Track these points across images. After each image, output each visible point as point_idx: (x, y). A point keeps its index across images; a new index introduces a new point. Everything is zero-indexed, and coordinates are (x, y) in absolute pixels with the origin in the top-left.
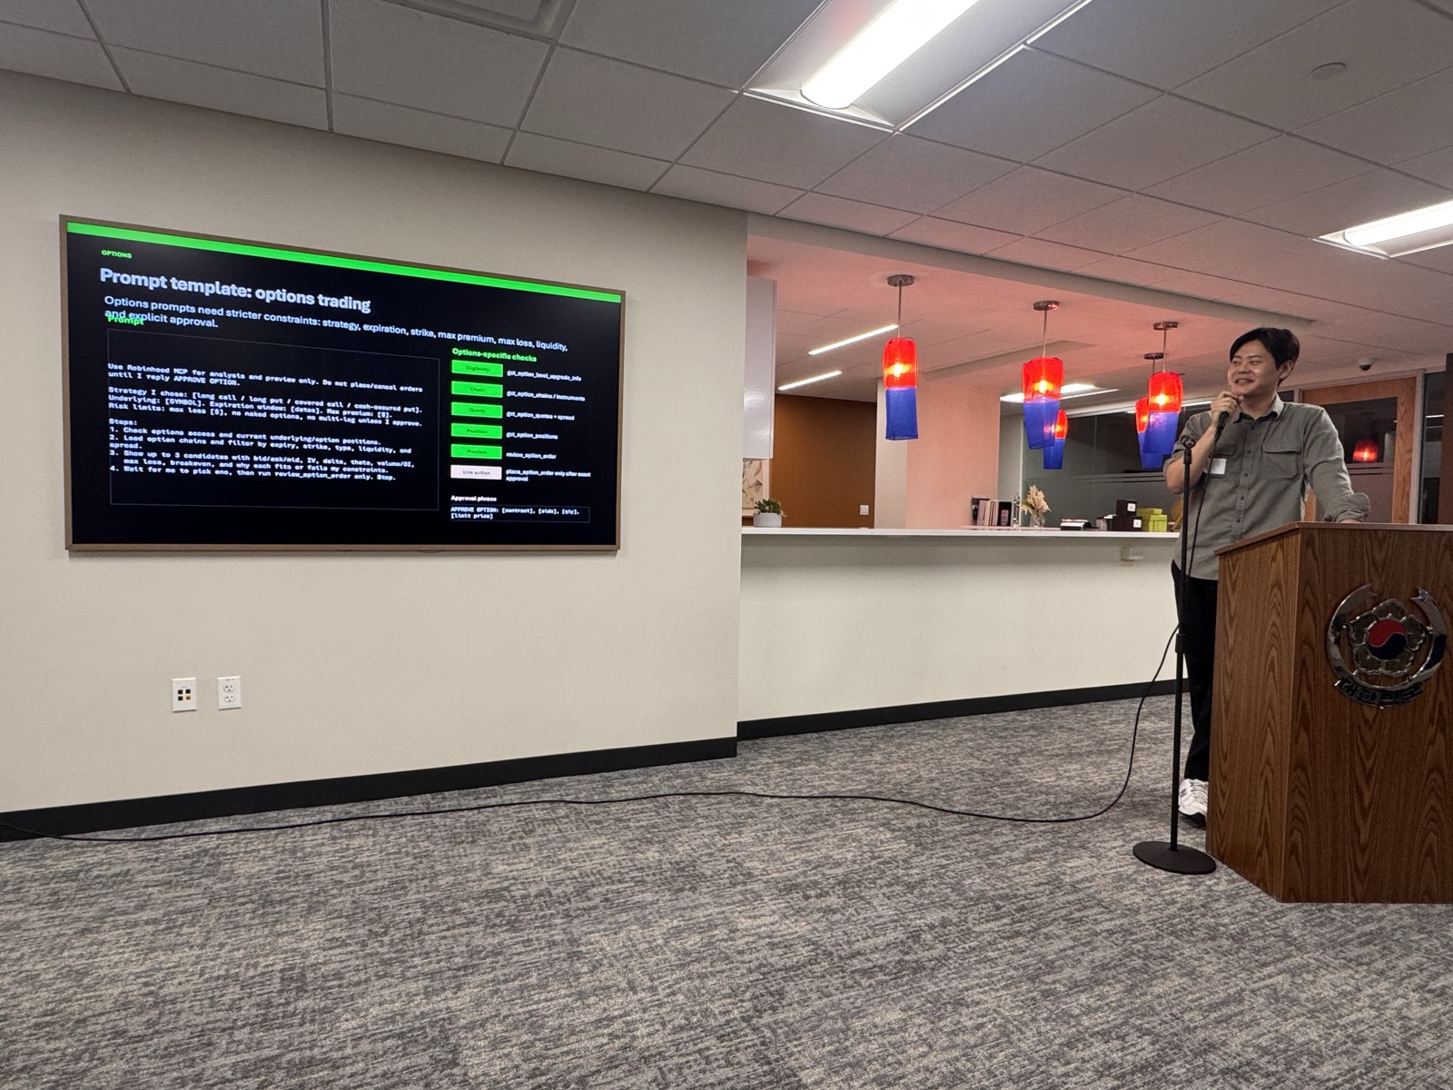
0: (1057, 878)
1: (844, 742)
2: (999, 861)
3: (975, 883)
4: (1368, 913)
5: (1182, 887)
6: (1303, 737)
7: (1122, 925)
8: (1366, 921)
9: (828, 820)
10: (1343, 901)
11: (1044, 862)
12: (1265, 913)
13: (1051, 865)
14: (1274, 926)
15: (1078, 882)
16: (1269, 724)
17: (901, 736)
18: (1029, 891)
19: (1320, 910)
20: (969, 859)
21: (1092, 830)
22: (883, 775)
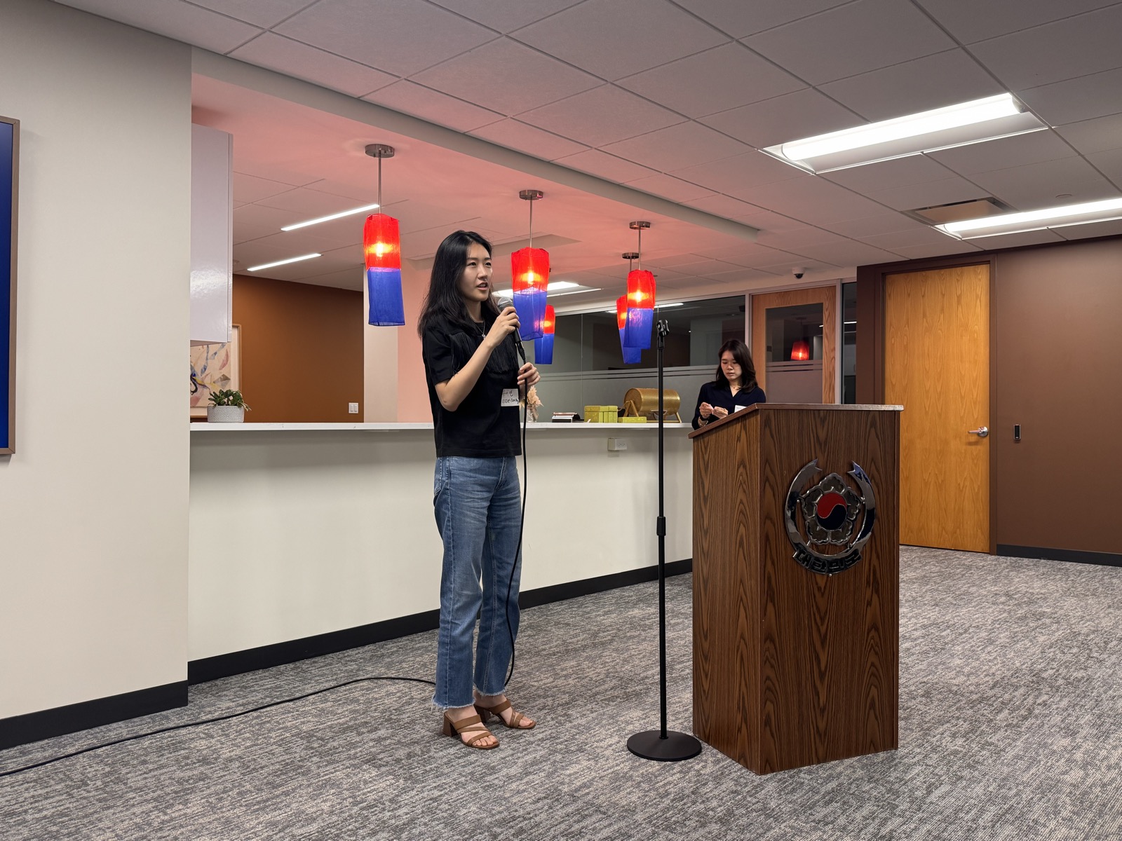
0: (556, 789)
1: (325, 670)
2: (496, 782)
3: (471, 812)
4: (829, 772)
5: (674, 776)
6: (770, 608)
7: (619, 829)
8: (829, 778)
9: (301, 767)
10: (809, 764)
11: (542, 774)
12: (747, 789)
13: (549, 775)
14: (754, 801)
15: (577, 790)
16: (742, 599)
17: (392, 653)
18: (528, 810)
19: (792, 777)
20: (464, 785)
21: (589, 729)
22: (369, 702)
